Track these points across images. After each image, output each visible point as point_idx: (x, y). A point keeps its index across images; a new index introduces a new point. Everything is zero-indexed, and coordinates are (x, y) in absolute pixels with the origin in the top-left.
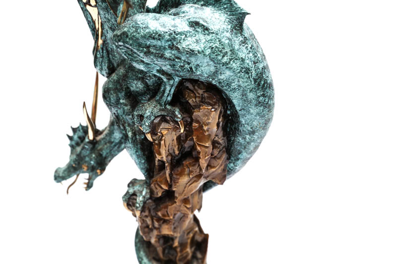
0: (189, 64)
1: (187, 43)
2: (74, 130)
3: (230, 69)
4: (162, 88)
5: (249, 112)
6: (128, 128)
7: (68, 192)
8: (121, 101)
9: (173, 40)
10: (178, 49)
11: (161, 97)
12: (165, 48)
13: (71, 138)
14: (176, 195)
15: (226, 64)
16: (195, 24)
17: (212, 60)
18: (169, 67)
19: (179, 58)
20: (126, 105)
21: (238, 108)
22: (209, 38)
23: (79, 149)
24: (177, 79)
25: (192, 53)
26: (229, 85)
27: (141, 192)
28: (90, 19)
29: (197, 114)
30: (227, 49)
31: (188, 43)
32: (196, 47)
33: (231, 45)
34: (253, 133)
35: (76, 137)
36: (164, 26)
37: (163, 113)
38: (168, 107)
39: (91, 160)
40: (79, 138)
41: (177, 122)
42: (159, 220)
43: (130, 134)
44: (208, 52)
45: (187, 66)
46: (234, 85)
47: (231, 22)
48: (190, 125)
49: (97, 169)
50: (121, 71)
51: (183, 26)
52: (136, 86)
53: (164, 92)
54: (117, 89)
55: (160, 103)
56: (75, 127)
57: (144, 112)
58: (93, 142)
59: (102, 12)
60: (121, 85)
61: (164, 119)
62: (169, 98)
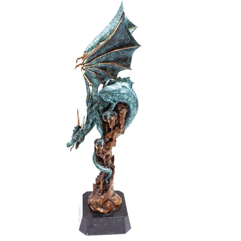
0: (122, 97)
1: (122, 91)
2: (75, 128)
3: (131, 97)
5: (134, 109)
6: (99, 121)
7: (71, 150)
8: (97, 113)
9: (119, 91)
10: (120, 93)
11: (111, 109)
12: (117, 94)
13: (74, 131)
14: (113, 139)
15: (130, 96)
16: (123, 86)
17: (128, 95)
18: (117, 99)
19: (120, 96)
20: (98, 114)
21: (131, 109)
22: (127, 90)
25: (124, 94)
26: (130, 102)
27: (102, 141)
28: (89, 91)
29: (121, 112)
30: (130, 92)
32: (124, 92)
33: (131, 91)
34: (134, 116)
35: (75, 130)
36: (116, 88)
37: (111, 114)
38: (113, 112)
39: (82, 136)
40: (76, 130)
41: (115, 116)
42: (107, 149)
43: (100, 123)
44: (127, 93)
45: (122, 98)
46: (131, 102)
47: (130, 85)
48: (118, 116)
49: (83, 139)
50: (97, 105)
51: (120, 87)
52: (101, 108)
53: (112, 107)
54: (96, 110)
55: (110, 111)
56: (76, 127)
57: (106, 115)
58: (82, 130)
59: (94, 88)
60: (97, 109)
61: (112, 115)
62: (113, 109)
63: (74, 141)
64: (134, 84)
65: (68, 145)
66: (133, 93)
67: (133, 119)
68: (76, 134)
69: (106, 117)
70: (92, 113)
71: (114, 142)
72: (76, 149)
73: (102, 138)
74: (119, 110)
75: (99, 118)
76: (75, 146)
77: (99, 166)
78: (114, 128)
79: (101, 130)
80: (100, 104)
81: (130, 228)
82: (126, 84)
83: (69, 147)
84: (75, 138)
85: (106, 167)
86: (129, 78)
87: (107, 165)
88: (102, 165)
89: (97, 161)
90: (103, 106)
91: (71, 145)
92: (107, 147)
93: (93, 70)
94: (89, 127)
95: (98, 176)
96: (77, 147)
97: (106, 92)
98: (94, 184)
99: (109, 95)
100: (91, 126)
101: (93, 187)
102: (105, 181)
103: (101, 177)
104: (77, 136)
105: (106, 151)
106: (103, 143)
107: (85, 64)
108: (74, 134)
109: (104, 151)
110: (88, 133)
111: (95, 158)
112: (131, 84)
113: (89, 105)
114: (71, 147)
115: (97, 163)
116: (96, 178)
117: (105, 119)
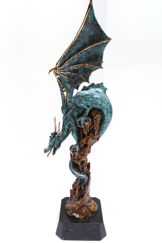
0: (96, 102)
4: (86, 112)
5: (108, 115)
6: (73, 127)
7: (48, 156)
8: (72, 119)
10: (93, 98)
11: (85, 115)
12: (90, 98)
13: (50, 137)
14: (88, 145)
15: (104, 102)
16: (97, 91)
17: (101, 100)
18: (91, 103)
20: (73, 120)
21: (105, 115)
23: (53, 140)
24: (91, 108)
25: (97, 98)
26: (104, 108)
27: (77, 147)
28: (63, 96)
29: (95, 117)
30: (104, 98)
31: (95, 96)
34: (108, 122)
35: (52, 137)
38: (87, 117)
39: (58, 142)
40: (53, 137)
41: (89, 121)
42: (82, 155)
43: (74, 129)
44: (100, 98)
45: (95, 102)
46: (105, 108)
47: (103, 91)
48: (92, 122)
49: (59, 146)
50: (71, 111)
51: (94, 92)
52: (76, 114)
53: (86, 113)
54: (71, 116)
55: (84, 117)
56: (52, 133)
57: (80, 120)
58: (58, 137)
59: (68, 93)
60: (72, 114)
61: (86, 121)
62: (87, 115)
63: (51, 147)
64: (107, 89)
65: (46, 151)
66: (107, 99)
67: (108, 125)
68: (52, 140)
69: (80, 122)
70: (66, 119)
71: (88, 148)
72: (53, 155)
73: (77, 144)
74: (92, 116)
75: (73, 124)
76: (52, 152)
77: (75, 172)
78: (88, 135)
79: (75, 136)
80: (75, 110)
81: (105, 235)
82: (100, 90)
83: (46, 152)
84: (51, 144)
85: (82, 174)
86: (102, 84)
87: (83, 171)
88: (78, 171)
89: (73, 168)
90: (78, 112)
91: (48, 151)
92: (82, 153)
93: (66, 75)
94: (65, 133)
95: (74, 182)
96: (54, 153)
97: (79, 96)
98: (71, 190)
99: (82, 100)
100: (66, 132)
101: (70, 192)
102: (81, 187)
103: (77, 183)
104: (54, 142)
105: (81, 158)
106: (77, 149)
107: (58, 69)
108: (50, 140)
109: (79, 157)
110: (65, 139)
111: (71, 164)
112: (105, 90)
113: (64, 112)
114: (48, 153)
115: (73, 169)
116: (73, 185)
117: (79, 125)
